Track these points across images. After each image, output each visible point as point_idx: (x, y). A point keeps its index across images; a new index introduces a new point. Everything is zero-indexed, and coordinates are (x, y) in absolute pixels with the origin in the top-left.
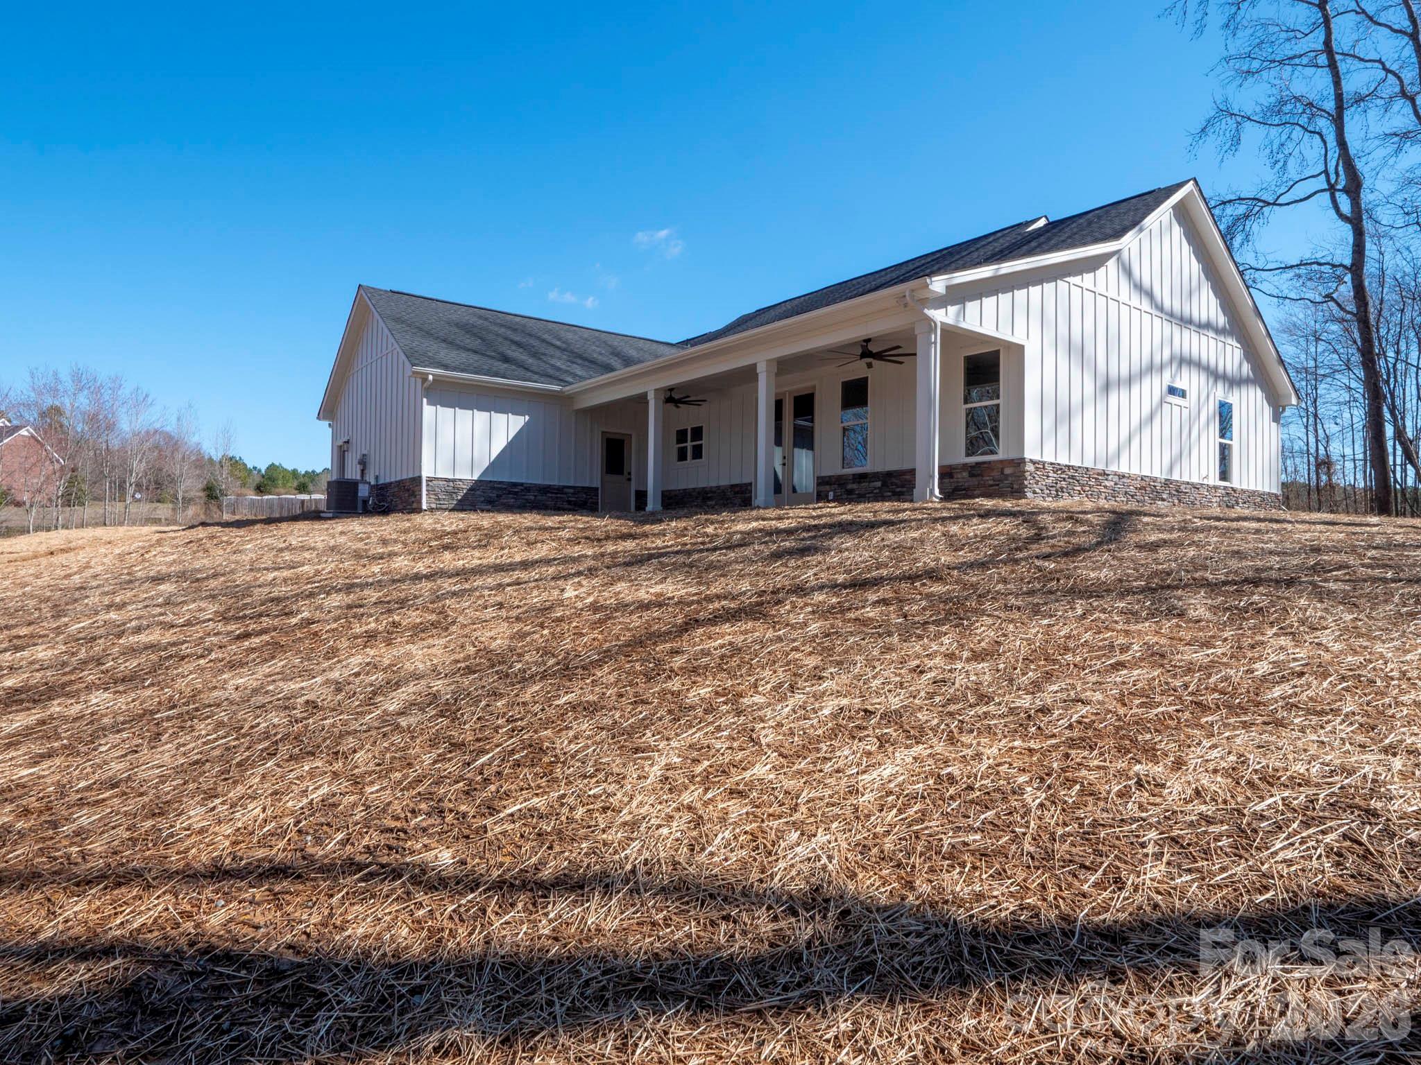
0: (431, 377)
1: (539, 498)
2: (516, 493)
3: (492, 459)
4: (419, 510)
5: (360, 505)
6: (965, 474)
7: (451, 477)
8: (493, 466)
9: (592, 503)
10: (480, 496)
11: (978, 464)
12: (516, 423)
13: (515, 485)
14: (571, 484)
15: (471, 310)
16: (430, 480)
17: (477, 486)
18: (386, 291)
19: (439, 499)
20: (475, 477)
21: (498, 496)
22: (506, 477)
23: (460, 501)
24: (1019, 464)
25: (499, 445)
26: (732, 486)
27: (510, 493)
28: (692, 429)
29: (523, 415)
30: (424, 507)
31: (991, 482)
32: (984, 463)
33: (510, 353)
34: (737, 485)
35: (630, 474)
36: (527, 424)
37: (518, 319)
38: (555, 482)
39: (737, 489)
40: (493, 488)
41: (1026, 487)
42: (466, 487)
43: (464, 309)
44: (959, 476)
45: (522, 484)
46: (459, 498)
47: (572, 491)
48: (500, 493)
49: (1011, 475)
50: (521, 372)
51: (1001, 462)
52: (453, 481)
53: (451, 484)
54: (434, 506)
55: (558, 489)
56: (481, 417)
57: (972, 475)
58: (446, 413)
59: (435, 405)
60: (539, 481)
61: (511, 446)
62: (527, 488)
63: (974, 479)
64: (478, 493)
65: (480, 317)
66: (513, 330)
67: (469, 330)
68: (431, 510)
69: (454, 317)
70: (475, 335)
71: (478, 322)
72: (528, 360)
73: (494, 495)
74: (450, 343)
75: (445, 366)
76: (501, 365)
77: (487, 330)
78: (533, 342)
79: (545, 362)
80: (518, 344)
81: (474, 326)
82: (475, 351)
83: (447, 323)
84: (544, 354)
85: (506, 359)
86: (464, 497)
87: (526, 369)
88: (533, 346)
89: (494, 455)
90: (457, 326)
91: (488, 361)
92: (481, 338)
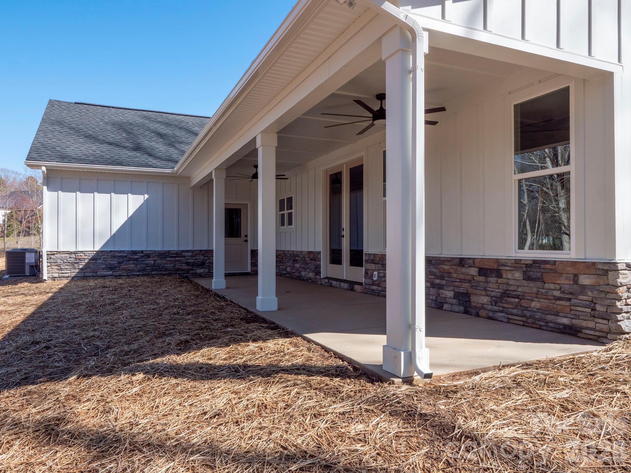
0: (44, 168)
1: (159, 261)
2: (136, 260)
3: (113, 231)
4: (43, 281)
5: (28, 269)
6: (518, 275)
7: (73, 249)
8: (114, 238)
9: (209, 263)
10: (102, 264)
11: (536, 263)
12: (136, 201)
13: (134, 253)
14: (190, 248)
15: (139, 113)
16: (51, 254)
17: (98, 257)
19: (61, 269)
20: (97, 248)
21: (119, 263)
22: (125, 247)
23: (82, 269)
24: (606, 272)
25: (119, 221)
26: (310, 253)
27: (130, 260)
28: (287, 198)
29: (142, 194)
30: (45, 277)
31: (557, 294)
32: (546, 262)
33: (146, 143)
34: (312, 252)
35: (246, 236)
36: (146, 202)
37: (171, 117)
38: (174, 248)
39: (312, 256)
40: (114, 257)
41: (620, 312)
42: (87, 258)
43: (132, 112)
44: (510, 276)
45: (142, 252)
46: (81, 267)
47: (190, 254)
48: (121, 260)
49: (592, 287)
50: (145, 158)
51: (574, 264)
52: (75, 253)
53: (73, 256)
54: (56, 275)
55: (176, 254)
56: (102, 198)
57: (528, 278)
58: (66, 197)
59: (56, 190)
61: (131, 221)
63: (531, 284)
64: (100, 261)
65: (145, 117)
66: (168, 125)
67: (121, 127)
68: (54, 279)
69: (120, 117)
70: (125, 131)
71: (139, 120)
72: (160, 147)
73: (114, 262)
74: (92, 138)
75: (64, 158)
76: (126, 154)
77: (142, 126)
78: (178, 133)
79: (177, 149)
80: (161, 135)
81: (131, 124)
82: (110, 144)
83: (106, 123)
84: (181, 143)
85: (138, 148)
86: (87, 266)
87: (150, 155)
88: (175, 136)
89: (116, 227)
90: (114, 124)
91: (116, 150)
92: (129, 133)
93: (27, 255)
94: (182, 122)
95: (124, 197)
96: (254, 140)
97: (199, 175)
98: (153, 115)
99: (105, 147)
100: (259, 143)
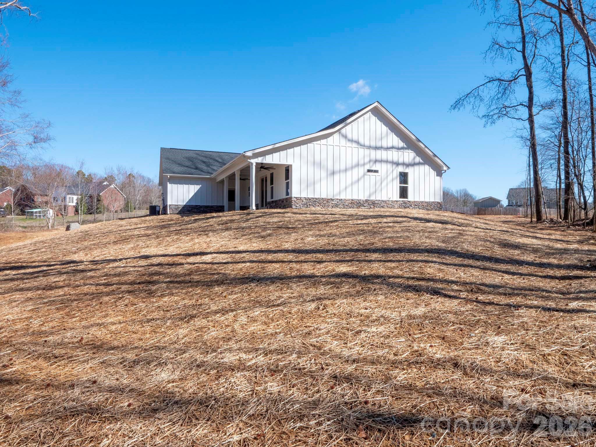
0: (169, 176)
3: (190, 198)
4: (167, 214)
5: (157, 212)
8: (190, 200)
10: (186, 209)
12: (197, 187)
13: (197, 206)
14: (216, 205)
15: (195, 152)
16: (170, 205)
17: (185, 207)
18: (168, 149)
19: (173, 211)
20: (184, 204)
21: (192, 209)
22: (194, 204)
24: (289, 199)
25: (192, 194)
27: (195, 208)
29: (199, 185)
30: (168, 213)
31: (288, 204)
33: (199, 166)
36: (201, 187)
37: (207, 153)
38: (210, 204)
40: (190, 207)
41: (292, 205)
42: (181, 207)
43: (192, 152)
46: (179, 210)
50: (199, 172)
52: (177, 205)
54: (171, 212)
55: (211, 207)
56: (186, 186)
57: (286, 201)
58: (174, 186)
59: (171, 184)
60: (205, 204)
61: (196, 195)
62: (201, 207)
66: (206, 157)
67: (190, 159)
68: (171, 214)
69: (187, 155)
70: (191, 161)
71: (195, 156)
72: (204, 168)
73: (190, 209)
74: (180, 165)
75: (174, 173)
76: (193, 171)
77: (196, 158)
78: (211, 161)
79: (210, 168)
80: (204, 162)
81: (192, 157)
82: (187, 167)
83: (183, 157)
84: (212, 165)
85: (197, 168)
86: (181, 210)
87: (202, 171)
88: (209, 162)
89: (190, 197)
90: (186, 158)
91: (190, 169)
92: (192, 162)
93: (157, 207)
94: (211, 155)
95: (193, 186)
96: (235, 172)
97: (220, 179)
98: (200, 153)
99: (186, 168)
100: (236, 173)
